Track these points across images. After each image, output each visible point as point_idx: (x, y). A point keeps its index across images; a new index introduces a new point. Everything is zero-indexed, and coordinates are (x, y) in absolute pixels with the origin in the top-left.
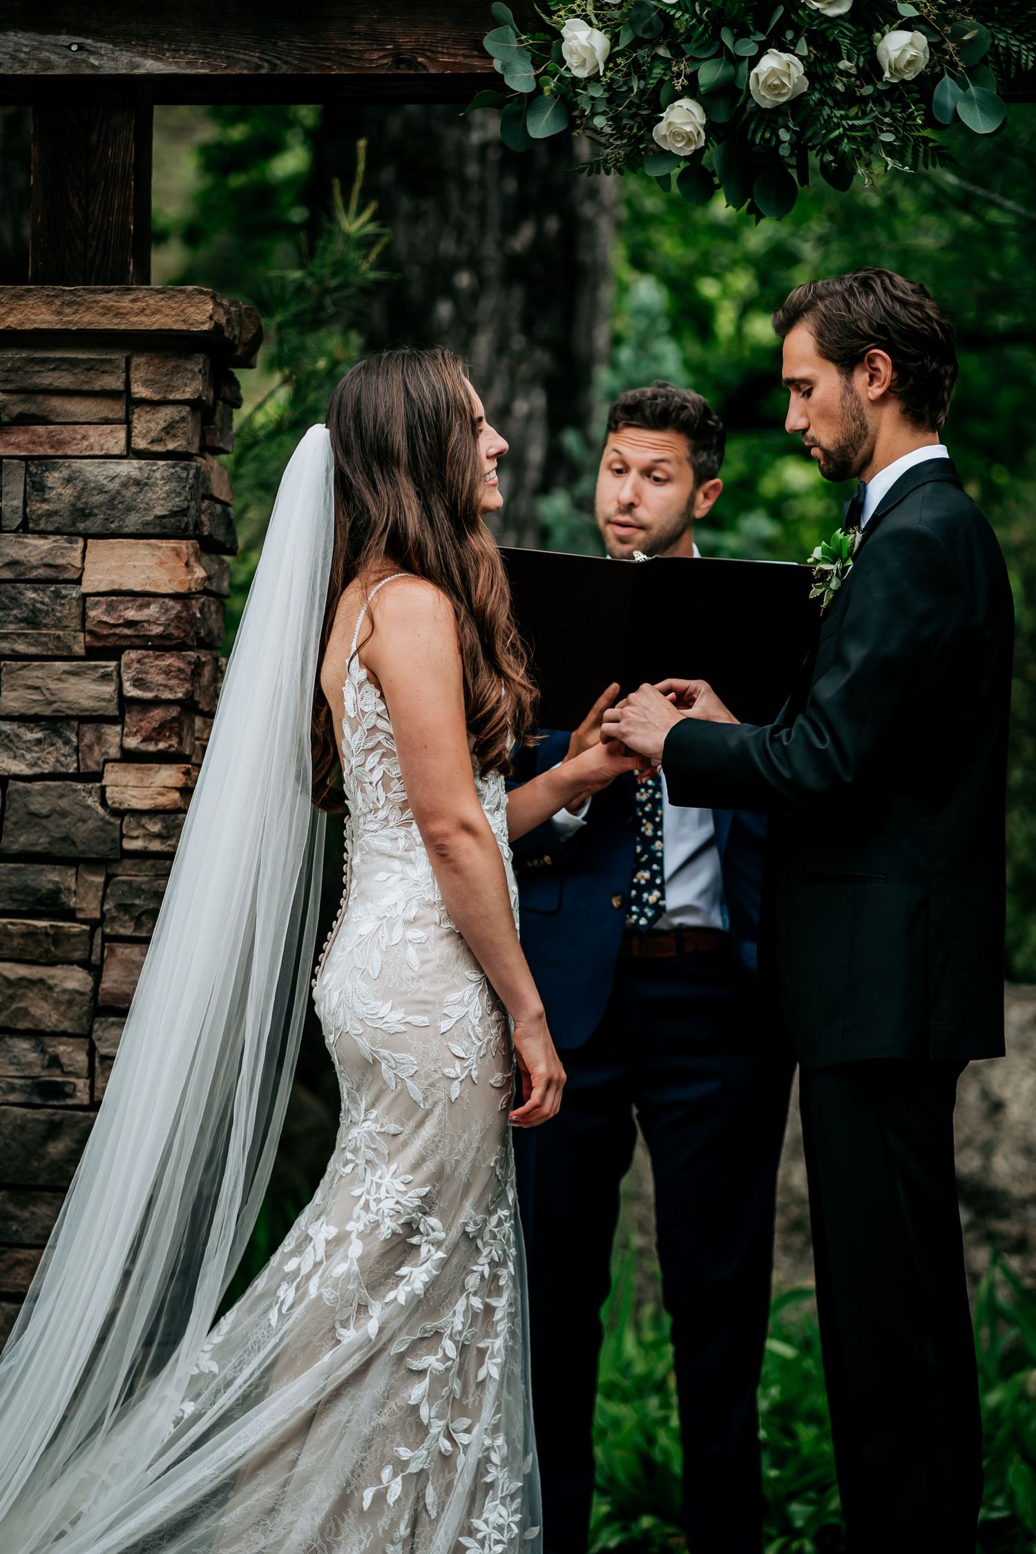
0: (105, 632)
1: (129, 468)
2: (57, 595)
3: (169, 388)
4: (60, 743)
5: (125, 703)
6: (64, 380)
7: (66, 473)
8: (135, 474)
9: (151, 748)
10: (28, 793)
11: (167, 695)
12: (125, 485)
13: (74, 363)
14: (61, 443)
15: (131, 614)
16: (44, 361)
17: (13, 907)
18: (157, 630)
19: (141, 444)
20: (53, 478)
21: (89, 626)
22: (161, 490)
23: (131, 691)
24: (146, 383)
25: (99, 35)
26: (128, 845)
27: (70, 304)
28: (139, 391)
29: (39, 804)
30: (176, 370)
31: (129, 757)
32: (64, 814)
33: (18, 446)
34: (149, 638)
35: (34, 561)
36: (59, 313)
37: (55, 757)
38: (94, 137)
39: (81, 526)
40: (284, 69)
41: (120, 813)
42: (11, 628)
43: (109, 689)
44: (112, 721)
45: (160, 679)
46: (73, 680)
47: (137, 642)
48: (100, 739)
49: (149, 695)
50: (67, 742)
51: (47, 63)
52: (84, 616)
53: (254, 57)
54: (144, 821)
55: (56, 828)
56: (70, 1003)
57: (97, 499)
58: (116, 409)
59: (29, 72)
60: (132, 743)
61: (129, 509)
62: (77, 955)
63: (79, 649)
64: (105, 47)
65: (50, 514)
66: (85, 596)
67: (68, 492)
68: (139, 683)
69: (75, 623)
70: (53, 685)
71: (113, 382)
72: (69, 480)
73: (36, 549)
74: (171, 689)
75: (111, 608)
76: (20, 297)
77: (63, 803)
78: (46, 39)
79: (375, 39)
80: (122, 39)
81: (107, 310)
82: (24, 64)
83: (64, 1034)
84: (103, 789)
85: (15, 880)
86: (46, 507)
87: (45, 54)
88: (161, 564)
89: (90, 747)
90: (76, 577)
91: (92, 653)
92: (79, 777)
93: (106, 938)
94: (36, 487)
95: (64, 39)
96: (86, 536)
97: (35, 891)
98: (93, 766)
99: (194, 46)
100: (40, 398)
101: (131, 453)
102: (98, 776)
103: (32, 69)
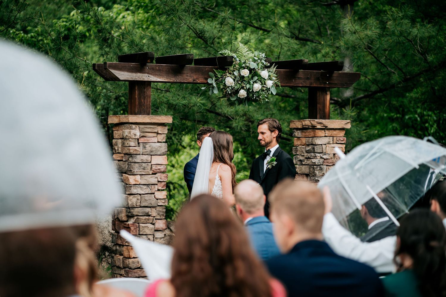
0: (155, 170)
1: (159, 144)
2: (148, 165)
3: (163, 131)
4: (148, 188)
5: (158, 181)
6: (149, 130)
7: (149, 145)
8: (160, 145)
9: (163, 189)
10: (145, 196)
11: (164, 180)
12: (158, 147)
13: (151, 128)
14: (148, 140)
15: (159, 168)
16: (147, 127)
17: (142, 215)
18: (163, 170)
19: (160, 141)
20: (147, 146)
21: (153, 169)
22: (164, 148)
23: (160, 180)
24: (161, 131)
25: (151, 74)
26: (159, 204)
27: (152, 118)
28: (160, 132)
29: (147, 198)
30: (164, 129)
31: (159, 190)
32: (150, 200)
33: (142, 141)
34: (161, 171)
35: (145, 159)
36: (150, 120)
37: (148, 191)
38: (145, 90)
39: (151, 154)
40: (178, 81)
41: (157, 199)
42: (141, 170)
43: (156, 180)
44: (156, 184)
45: (163, 178)
46: (151, 178)
47: (159, 172)
48: (154, 187)
49: (162, 181)
50: (150, 188)
51: (144, 79)
52: (151, 168)
53: (174, 79)
54: (162, 200)
55: (149, 202)
56: (151, 230)
57: (154, 149)
58: (155, 135)
59: (141, 80)
60: (160, 188)
61: (158, 151)
62: (151, 222)
63: (151, 174)
64: (152, 76)
65: (146, 152)
66: (152, 165)
67: (149, 148)
68: (161, 178)
69: (150, 169)
70: (148, 179)
71: (156, 131)
72: (150, 146)
73: (145, 158)
74: (165, 179)
75: (156, 167)
76: (145, 117)
77: (150, 198)
78: (144, 75)
79: (191, 77)
80: (155, 75)
81: (158, 119)
82: (140, 79)
83: (151, 235)
84: (155, 196)
85: (143, 211)
86: (146, 150)
87: (143, 77)
88: (164, 160)
89: (153, 189)
90: (150, 162)
91: (153, 174)
92: (151, 194)
93: (156, 219)
94: (145, 147)
95: (146, 75)
96: (151, 155)
97: (146, 212)
98: (153, 192)
99: (165, 77)
100: (145, 133)
101: (158, 142)
102: (154, 194)
103: (142, 80)
